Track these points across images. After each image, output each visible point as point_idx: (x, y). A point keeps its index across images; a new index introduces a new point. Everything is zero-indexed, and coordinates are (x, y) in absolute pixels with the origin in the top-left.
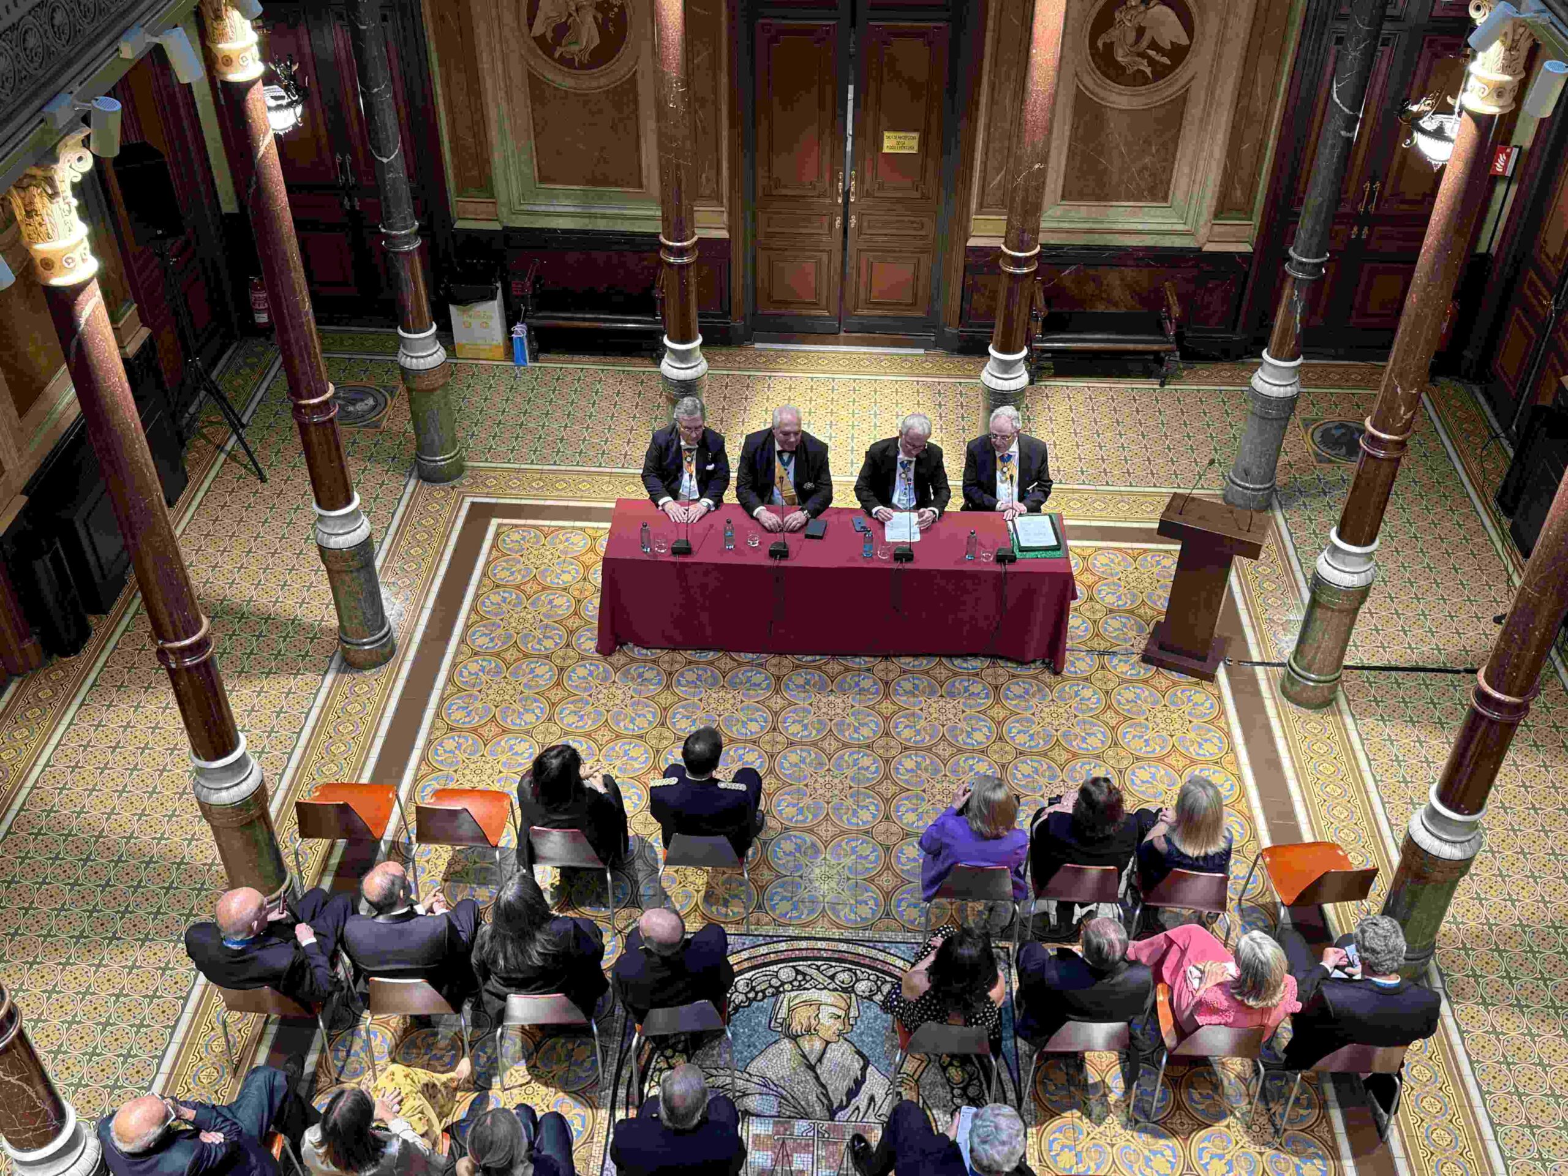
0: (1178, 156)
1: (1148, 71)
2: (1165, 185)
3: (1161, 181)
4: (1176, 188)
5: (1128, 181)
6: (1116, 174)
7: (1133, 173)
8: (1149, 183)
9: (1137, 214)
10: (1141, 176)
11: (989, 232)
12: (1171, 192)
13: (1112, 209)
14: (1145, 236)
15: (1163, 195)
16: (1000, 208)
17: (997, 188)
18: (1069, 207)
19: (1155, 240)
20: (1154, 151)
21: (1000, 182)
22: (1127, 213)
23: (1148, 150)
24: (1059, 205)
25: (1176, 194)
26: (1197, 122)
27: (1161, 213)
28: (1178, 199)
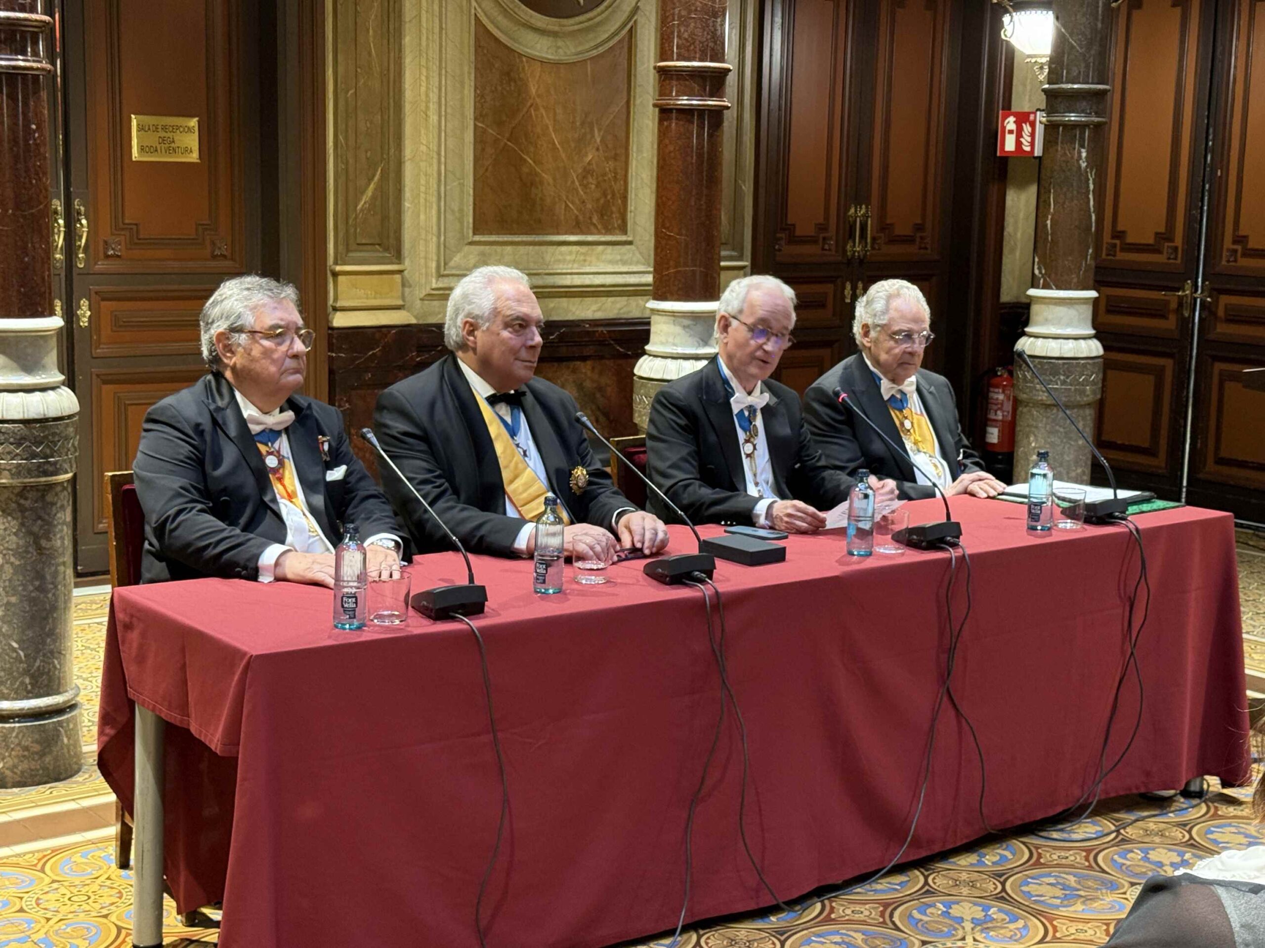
0: (633, 148)
2: (620, 201)
3: (613, 195)
4: (635, 208)
5: (567, 197)
6: (549, 184)
7: (573, 182)
8: (598, 200)
9: (588, 258)
10: (585, 186)
11: (367, 298)
12: (630, 216)
13: (551, 249)
14: (604, 299)
15: (620, 222)
16: (379, 251)
17: (369, 210)
18: (487, 247)
19: (618, 306)
20: (598, 140)
21: (374, 197)
22: (573, 257)
23: (589, 136)
24: (472, 243)
25: (637, 220)
26: (650, 89)
27: (620, 254)
28: (639, 229)
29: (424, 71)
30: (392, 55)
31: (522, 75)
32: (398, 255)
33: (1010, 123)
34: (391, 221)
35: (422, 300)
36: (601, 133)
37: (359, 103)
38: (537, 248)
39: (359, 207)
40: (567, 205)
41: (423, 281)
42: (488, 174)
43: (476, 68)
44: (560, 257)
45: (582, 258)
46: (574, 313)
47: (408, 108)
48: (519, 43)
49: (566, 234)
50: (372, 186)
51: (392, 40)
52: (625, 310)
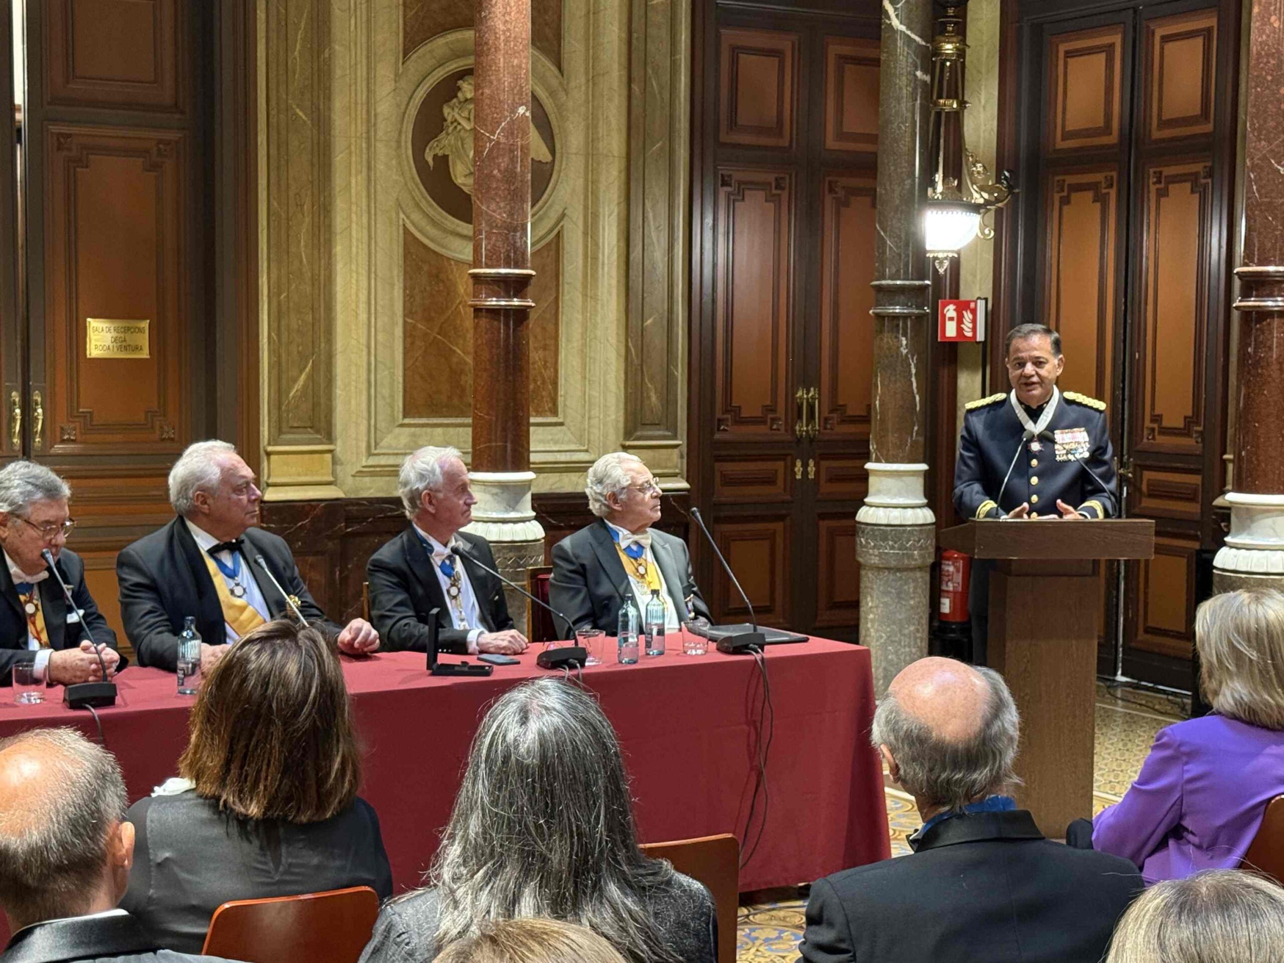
0: (562, 340)
2: (550, 387)
3: (544, 382)
4: (566, 393)
11: (299, 475)
12: (560, 400)
15: (550, 405)
16: (310, 433)
17: (301, 397)
18: (418, 429)
21: (305, 386)
24: (402, 425)
25: (568, 403)
26: (579, 285)
27: (551, 434)
28: (570, 411)
29: (354, 275)
30: (323, 262)
31: (450, 277)
32: (329, 437)
33: (950, 311)
34: (323, 406)
35: (353, 476)
37: (291, 305)
39: (291, 394)
41: (354, 460)
42: (417, 364)
43: (406, 273)
47: (339, 307)
48: (448, 249)
50: (303, 376)
51: (322, 250)
52: (558, 485)
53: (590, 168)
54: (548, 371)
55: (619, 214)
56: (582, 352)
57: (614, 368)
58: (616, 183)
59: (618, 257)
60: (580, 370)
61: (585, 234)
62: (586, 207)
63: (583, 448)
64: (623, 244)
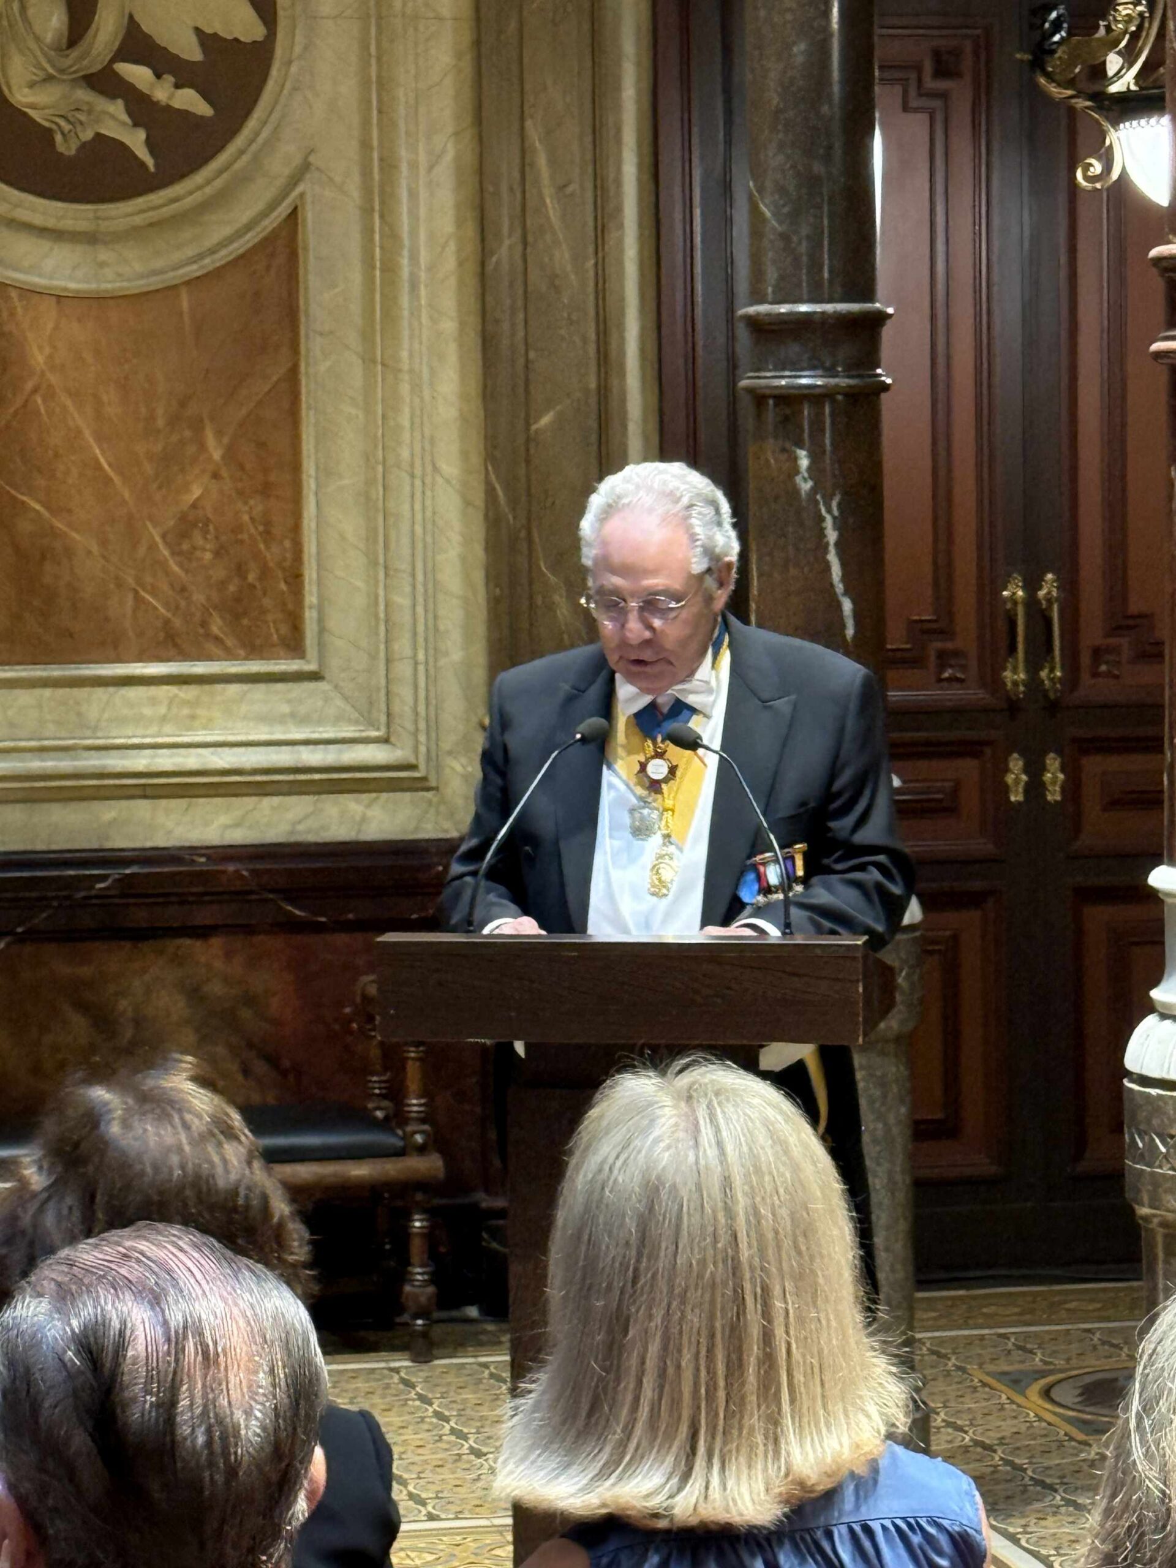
0: (309, 468)
1: (136, 141)
2: (283, 586)
3: (265, 573)
5: (139, 581)
6: (89, 552)
7: (152, 547)
8: (222, 584)
9: (200, 712)
10: (186, 557)
12: (310, 616)
13: (100, 694)
14: (249, 802)
15: (284, 629)
19: (290, 816)
20: (217, 455)
22: (163, 710)
23: (191, 450)
25: (331, 624)
26: (353, 338)
27: (289, 701)
28: (339, 643)
36: (226, 440)
38: (61, 692)
40: (138, 599)
44: (125, 711)
45: (186, 711)
46: (170, 832)
49: (139, 659)
52: (310, 823)
53: (373, 49)
54: (275, 549)
55: (457, 158)
56: (368, 498)
57: (456, 538)
58: (448, 81)
59: (461, 264)
60: (362, 546)
61: (367, 211)
62: (365, 145)
63: (374, 734)
64: (471, 230)
